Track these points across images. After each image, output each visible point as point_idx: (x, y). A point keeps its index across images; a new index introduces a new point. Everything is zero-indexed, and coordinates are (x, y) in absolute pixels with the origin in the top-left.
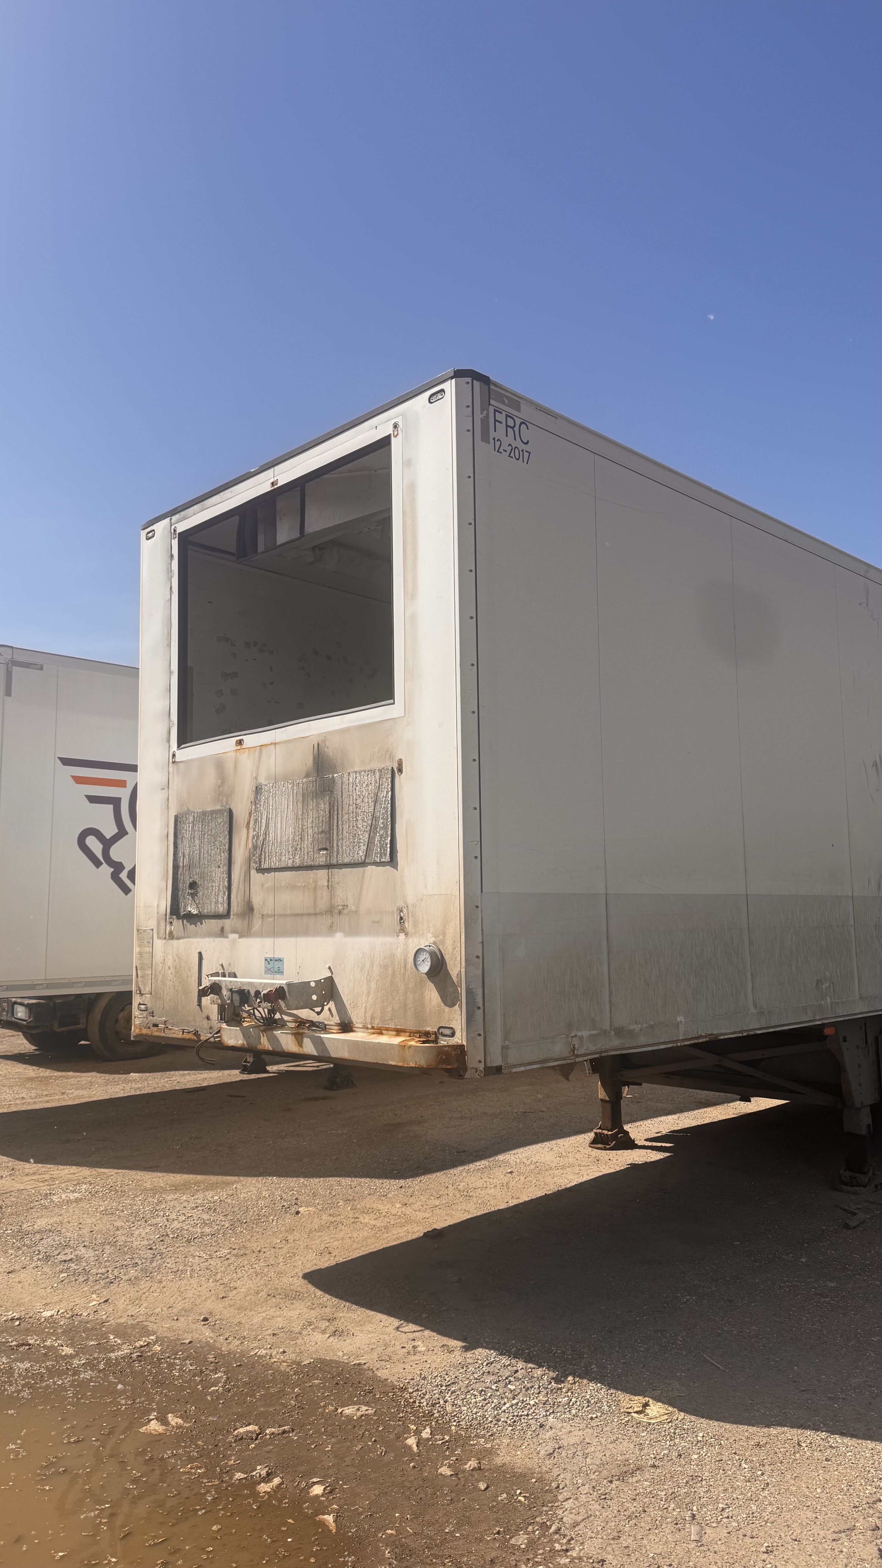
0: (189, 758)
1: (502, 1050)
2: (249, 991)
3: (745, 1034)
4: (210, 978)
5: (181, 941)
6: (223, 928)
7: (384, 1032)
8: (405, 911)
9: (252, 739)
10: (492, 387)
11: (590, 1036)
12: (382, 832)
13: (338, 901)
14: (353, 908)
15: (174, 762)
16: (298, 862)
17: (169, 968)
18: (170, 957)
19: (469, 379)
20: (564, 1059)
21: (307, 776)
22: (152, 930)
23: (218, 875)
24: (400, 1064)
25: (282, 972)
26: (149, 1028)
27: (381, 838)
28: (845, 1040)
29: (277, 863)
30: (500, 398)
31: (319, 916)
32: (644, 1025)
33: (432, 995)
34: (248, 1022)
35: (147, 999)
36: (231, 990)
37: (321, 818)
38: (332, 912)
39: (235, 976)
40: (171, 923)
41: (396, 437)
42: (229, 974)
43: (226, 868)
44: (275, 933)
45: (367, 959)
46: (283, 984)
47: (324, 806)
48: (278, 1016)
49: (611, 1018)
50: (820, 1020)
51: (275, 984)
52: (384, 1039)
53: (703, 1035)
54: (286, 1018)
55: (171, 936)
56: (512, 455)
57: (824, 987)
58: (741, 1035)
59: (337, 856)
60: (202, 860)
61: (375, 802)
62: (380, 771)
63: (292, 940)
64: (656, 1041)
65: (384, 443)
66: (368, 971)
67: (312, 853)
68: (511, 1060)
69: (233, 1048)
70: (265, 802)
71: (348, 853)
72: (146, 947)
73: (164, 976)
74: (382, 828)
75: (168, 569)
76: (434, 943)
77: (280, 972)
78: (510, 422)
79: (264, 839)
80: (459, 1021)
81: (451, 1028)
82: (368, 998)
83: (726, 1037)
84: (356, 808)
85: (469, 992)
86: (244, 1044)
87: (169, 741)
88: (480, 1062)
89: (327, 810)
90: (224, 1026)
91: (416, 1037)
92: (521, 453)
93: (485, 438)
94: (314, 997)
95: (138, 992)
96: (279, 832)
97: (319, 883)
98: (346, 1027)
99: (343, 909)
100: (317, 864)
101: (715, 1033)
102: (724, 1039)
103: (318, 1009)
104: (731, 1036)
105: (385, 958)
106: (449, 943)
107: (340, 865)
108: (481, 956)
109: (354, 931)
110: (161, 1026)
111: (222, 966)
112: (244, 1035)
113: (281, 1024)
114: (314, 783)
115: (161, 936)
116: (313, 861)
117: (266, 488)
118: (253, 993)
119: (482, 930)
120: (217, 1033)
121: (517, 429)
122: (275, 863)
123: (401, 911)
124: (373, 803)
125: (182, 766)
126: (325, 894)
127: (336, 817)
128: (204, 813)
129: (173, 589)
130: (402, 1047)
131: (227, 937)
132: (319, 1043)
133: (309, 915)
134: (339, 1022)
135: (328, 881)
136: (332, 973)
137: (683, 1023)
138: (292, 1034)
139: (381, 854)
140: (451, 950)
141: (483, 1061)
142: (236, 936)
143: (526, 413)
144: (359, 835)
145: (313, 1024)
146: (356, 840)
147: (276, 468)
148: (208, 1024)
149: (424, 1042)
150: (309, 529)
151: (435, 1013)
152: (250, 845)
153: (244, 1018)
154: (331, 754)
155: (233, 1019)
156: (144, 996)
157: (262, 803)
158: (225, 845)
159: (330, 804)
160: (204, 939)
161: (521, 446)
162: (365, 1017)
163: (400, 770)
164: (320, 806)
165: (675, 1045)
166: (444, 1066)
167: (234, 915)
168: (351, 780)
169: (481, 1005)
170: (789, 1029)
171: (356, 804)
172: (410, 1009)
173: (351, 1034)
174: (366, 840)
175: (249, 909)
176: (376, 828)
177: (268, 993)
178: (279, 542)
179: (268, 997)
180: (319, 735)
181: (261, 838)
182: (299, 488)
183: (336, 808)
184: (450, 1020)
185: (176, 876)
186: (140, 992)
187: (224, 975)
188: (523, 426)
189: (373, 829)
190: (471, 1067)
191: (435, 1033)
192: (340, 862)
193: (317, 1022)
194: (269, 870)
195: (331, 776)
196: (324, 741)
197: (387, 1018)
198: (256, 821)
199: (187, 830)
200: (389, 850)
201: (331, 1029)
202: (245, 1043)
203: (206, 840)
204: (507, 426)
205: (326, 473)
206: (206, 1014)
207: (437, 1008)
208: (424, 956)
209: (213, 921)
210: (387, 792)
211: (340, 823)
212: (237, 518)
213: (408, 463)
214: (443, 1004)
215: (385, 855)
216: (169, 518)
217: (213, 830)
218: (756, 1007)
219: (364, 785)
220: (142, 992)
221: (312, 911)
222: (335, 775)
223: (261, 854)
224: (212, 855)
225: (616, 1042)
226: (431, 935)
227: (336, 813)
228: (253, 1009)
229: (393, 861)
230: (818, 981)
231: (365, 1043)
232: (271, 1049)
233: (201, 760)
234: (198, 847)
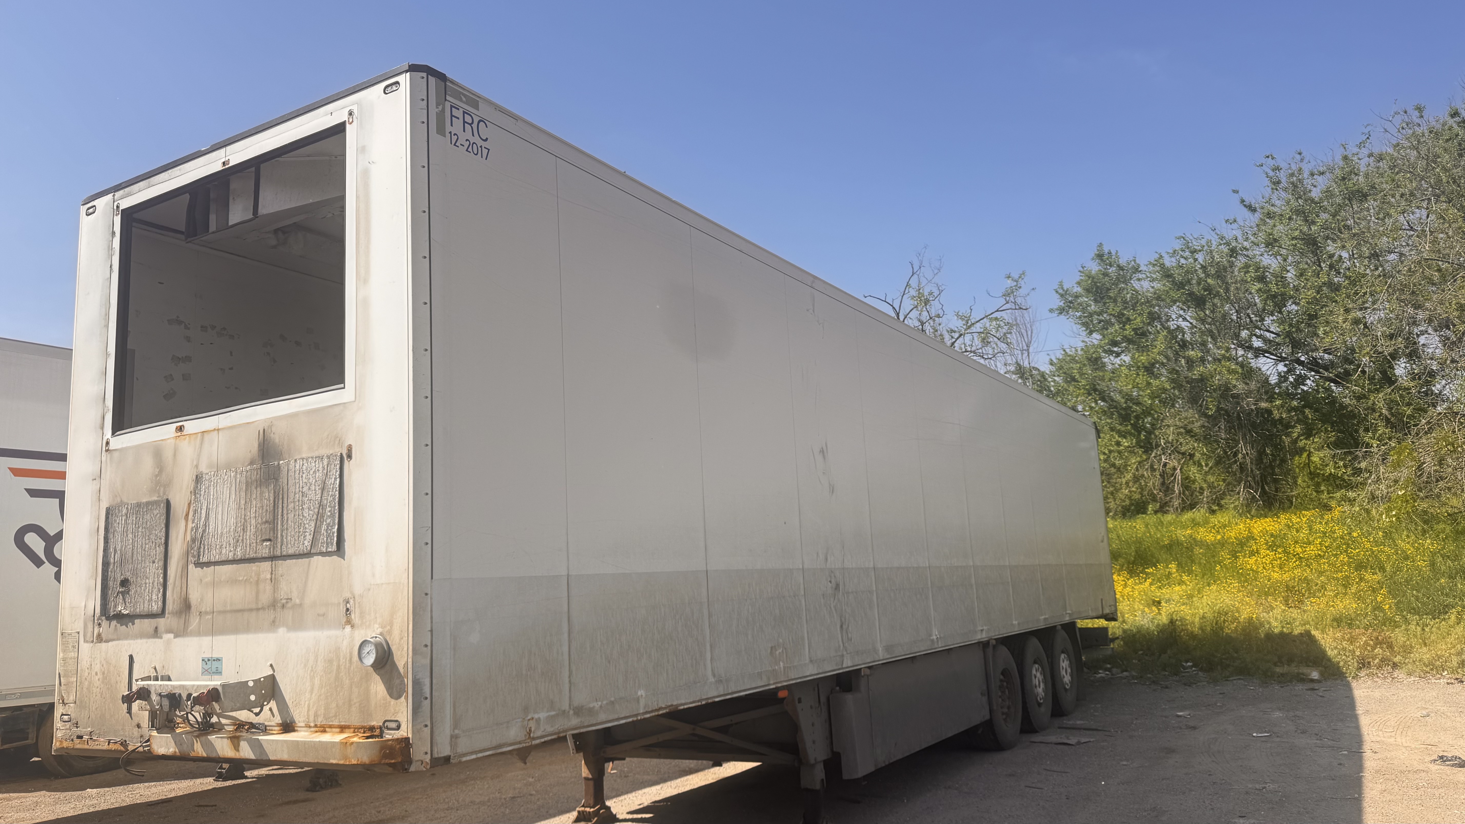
0: (124, 446)
1: (451, 739)
2: (180, 695)
3: (704, 703)
4: (138, 683)
5: (110, 644)
6: (156, 628)
7: (327, 729)
8: (352, 601)
9: (193, 425)
10: (448, 83)
11: (548, 717)
12: (328, 521)
13: (282, 594)
14: (298, 601)
15: (107, 451)
16: (239, 554)
17: (96, 674)
18: (98, 662)
19: (424, 75)
20: (520, 743)
21: (251, 463)
22: (78, 633)
23: (154, 571)
24: (342, 762)
25: (221, 673)
26: (72, 740)
27: (328, 527)
28: (800, 701)
29: (217, 557)
30: (458, 95)
31: (261, 612)
32: (605, 702)
33: (378, 688)
34: (183, 728)
35: (71, 709)
36: (160, 695)
37: (265, 507)
38: (274, 606)
39: (169, 679)
40: (99, 624)
41: (351, 124)
42: (162, 676)
43: (161, 563)
44: (213, 632)
45: (311, 654)
46: (217, 685)
47: (268, 494)
48: (214, 719)
49: (570, 698)
50: (774, 684)
51: (208, 686)
52: (326, 738)
53: (663, 706)
54: (224, 721)
55: (100, 639)
56: (470, 149)
57: (777, 652)
58: (700, 704)
59: (281, 547)
60: (135, 556)
61: (323, 489)
62: (328, 457)
63: (232, 638)
64: (616, 716)
65: (339, 129)
66: (312, 667)
67: (255, 544)
68: (460, 750)
69: (164, 757)
70: (205, 492)
71: (292, 543)
72: (70, 652)
73: (90, 683)
74: (329, 517)
75: (109, 247)
76: (381, 634)
77: (218, 672)
78: (468, 119)
79: (204, 531)
80: (405, 713)
81: (397, 721)
82: (311, 694)
83: (686, 707)
84: (303, 496)
85: (416, 683)
86: (175, 752)
87: (102, 428)
88: (426, 753)
89: (272, 499)
90: (154, 733)
91: (360, 733)
92: (480, 149)
93: (441, 131)
94: (253, 698)
95: (61, 701)
96: (220, 523)
97: (262, 576)
98: (288, 727)
99: (287, 602)
100: (259, 555)
101: (675, 703)
102: (684, 709)
103: (257, 710)
104: (691, 705)
105: (330, 652)
106: (396, 632)
107: (284, 556)
108: (429, 644)
109: (297, 626)
110: (86, 737)
111: (155, 669)
112: (175, 742)
113: (218, 728)
114: (259, 470)
115: (88, 639)
116: (256, 553)
117: (218, 167)
118: (184, 697)
119: (432, 618)
120: (146, 742)
121: (475, 126)
122: (215, 556)
123: (348, 602)
124: (320, 491)
125: (116, 455)
126: (269, 587)
127: (280, 506)
128: (139, 505)
129: (113, 267)
130: (344, 744)
131: (161, 638)
132: (257, 746)
133: (251, 610)
134: (281, 722)
135: (272, 574)
136: (274, 671)
137: (644, 696)
138: (228, 738)
139: (327, 544)
140: (398, 641)
141: (429, 752)
142: (171, 636)
143: (484, 111)
144: (304, 524)
145: (252, 725)
146: (301, 530)
147: (228, 148)
148: (138, 732)
149: (368, 738)
150: (262, 211)
151: (380, 706)
152: (189, 538)
153: (178, 723)
154: (277, 441)
155: (166, 726)
156: (67, 706)
157: (202, 493)
158: (161, 539)
159: (275, 492)
160: (136, 641)
161: (480, 143)
162: (308, 715)
163: (350, 456)
164: (264, 495)
165: (635, 719)
166: (387, 761)
167: (169, 613)
168: (298, 467)
169: (428, 696)
170: (746, 695)
171: (302, 492)
172: (355, 704)
173: (293, 734)
174: (313, 529)
175: (186, 606)
176: (323, 517)
177: (198, 696)
178: (230, 224)
179: (198, 701)
180: (265, 420)
181: (200, 530)
182: (253, 169)
183: (281, 497)
184: (396, 713)
185: (106, 574)
186: (63, 701)
187: (156, 679)
188: (481, 123)
189: (319, 517)
190: (417, 759)
191: (381, 728)
192: (284, 553)
193: (257, 724)
194: (208, 564)
195: (276, 463)
196: (270, 427)
197: (331, 715)
198: (195, 511)
199: (119, 523)
200: (335, 539)
201: (272, 730)
202: (177, 750)
203: (140, 533)
204: (464, 122)
205: (279, 156)
206: (136, 722)
207: (382, 702)
208: (370, 648)
209: (146, 621)
210: (335, 479)
211: (285, 512)
212: (187, 196)
213: (362, 150)
214: (388, 697)
215: (332, 544)
216: (112, 194)
217: (148, 523)
218: (714, 676)
219: (311, 472)
220: (65, 701)
221: (254, 606)
222: (281, 462)
223: (200, 547)
224: (146, 549)
225: (575, 721)
226: (377, 626)
227: (280, 502)
228: (187, 714)
229: (340, 549)
230: (772, 648)
231: (305, 743)
232: (205, 755)
233: (139, 448)
234: (131, 541)
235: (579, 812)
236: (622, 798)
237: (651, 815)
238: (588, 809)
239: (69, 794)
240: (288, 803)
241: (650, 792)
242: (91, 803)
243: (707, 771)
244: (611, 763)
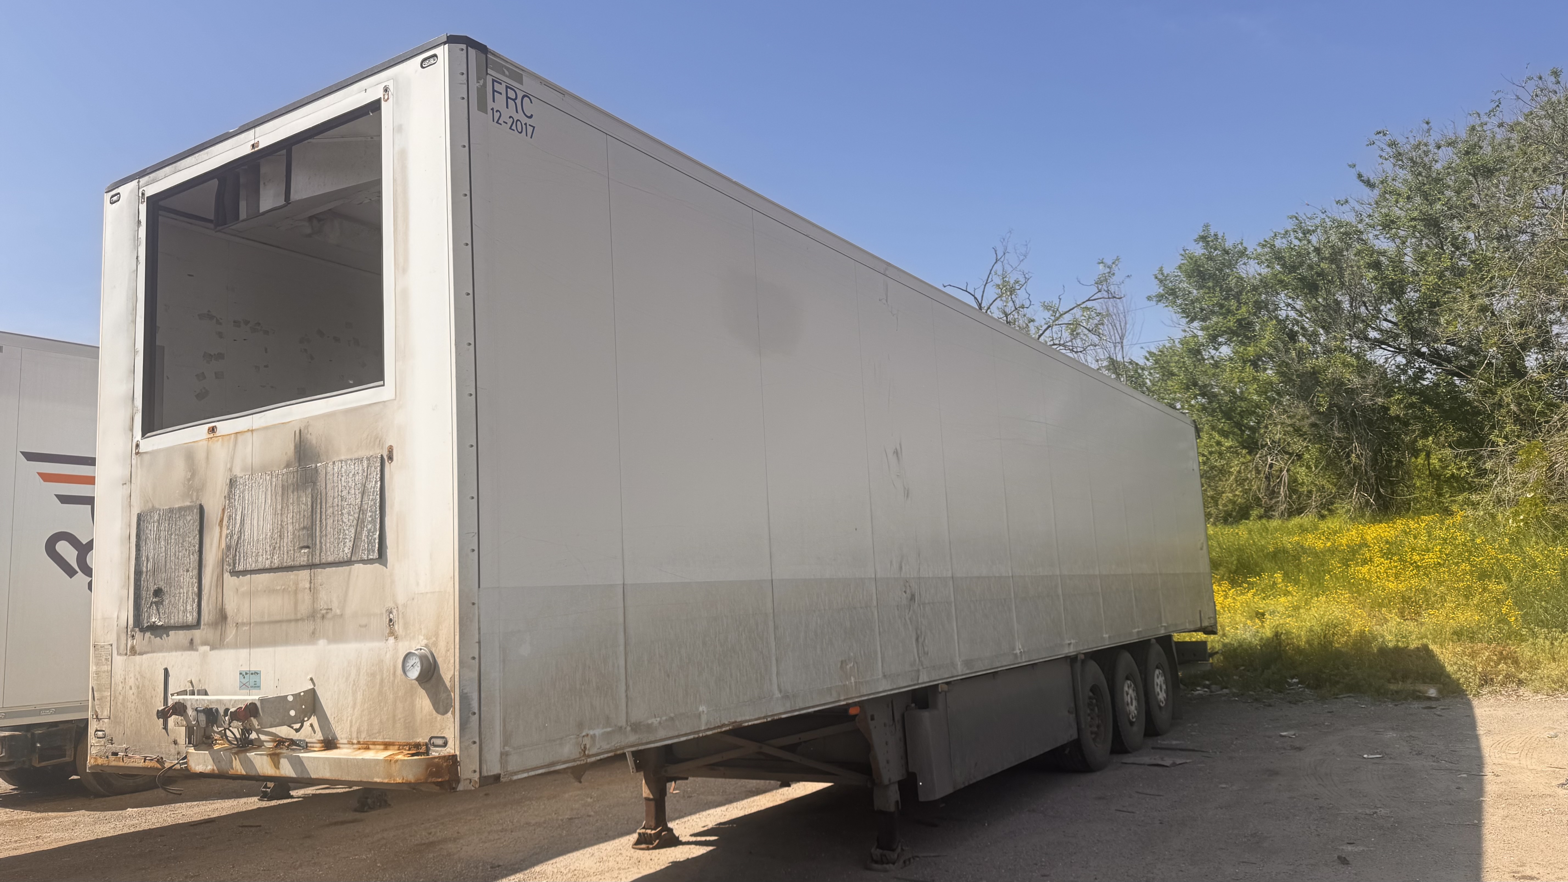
0: (155, 448)
1: (501, 757)
2: (217, 710)
3: (769, 719)
4: (173, 697)
5: (144, 656)
6: (192, 640)
7: (371, 746)
8: (395, 611)
9: (226, 426)
10: (489, 56)
11: (603, 734)
12: (369, 526)
13: (322, 605)
14: (338, 612)
15: (137, 453)
16: (276, 563)
17: (131, 688)
18: (132, 675)
19: (464, 46)
20: (574, 760)
21: (288, 466)
22: (111, 645)
23: (188, 579)
24: (386, 781)
25: (259, 687)
26: (107, 757)
27: (369, 533)
28: (872, 718)
29: (254, 565)
30: (500, 69)
31: (300, 623)
32: (664, 718)
33: (423, 702)
34: (221, 744)
35: (105, 724)
36: (196, 710)
37: (302, 513)
38: (314, 617)
39: (206, 694)
40: (133, 636)
41: (386, 101)
42: (198, 691)
43: (196, 572)
44: (250, 644)
45: (352, 668)
46: (255, 700)
47: (306, 499)
48: (253, 736)
49: (627, 713)
50: (845, 700)
51: (247, 700)
52: (370, 755)
53: (726, 723)
54: (263, 737)
55: (133, 651)
56: (514, 127)
57: (848, 667)
58: (765, 720)
59: (320, 554)
60: (168, 564)
61: (363, 494)
62: (368, 459)
63: (270, 650)
64: (676, 733)
65: (375, 107)
66: (354, 681)
67: (292, 552)
68: (510, 769)
69: (202, 775)
70: (240, 496)
71: (332, 550)
72: (103, 665)
73: (124, 697)
74: (370, 522)
75: (134, 237)
76: (426, 646)
77: (257, 686)
78: (511, 94)
79: (239, 538)
80: (452, 729)
81: (443, 737)
82: (354, 710)
83: (750, 723)
84: (342, 500)
85: (464, 698)
86: (213, 770)
87: (132, 430)
88: (475, 771)
89: (309, 504)
90: (192, 750)
91: (405, 750)
92: (524, 126)
93: (482, 107)
94: (292, 713)
95: (95, 717)
96: (255, 529)
97: (301, 585)
98: (329, 744)
99: (327, 613)
100: (297, 563)
101: (739, 719)
102: (748, 726)
103: (297, 726)
104: (756, 722)
105: (373, 665)
106: (442, 644)
107: (323, 564)
108: (477, 657)
109: (338, 637)
110: (121, 754)
111: (191, 682)
112: (213, 760)
113: (257, 745)
114: (295, 474)
115: (121, 652)
116: (294, 561)
117: (247, 150)
118: (222, 712)
119: (479, 629)
120: (183, 759)
121: (518, 101)
122: (251, 565)
123: (391, 612)
124: (360, 495)
125: (146, 458)
126: (307, 597)
127: (319, 511)
128: (171, 510)
129: (140, 259)
130: (388, 761)
131: (197, 650)
132: (297, 763)
133: (289, 621)
134: (322, 738)
135: (311, 583)
136: (314, 685)
137: (705, 712)
138: (267, 755)
139: (368, 551)
140: (444, 652)
141: (478, 770)
142: (207, 648)
143: (528, 85)
144: (344, 530)
145: (293, 742)
146: (341, 536)
147: (257, 129)
148: (175, 748)
149: (413, 755)
150: (295, 196)
151: (426, 722)
152: (223, 545)
153: (216, 740)
154: (314, 442)
155: (204, 743)
156: (101, 721)
157: (237, 497)
158: (194, 546)
159: (312, 496)
160: (171, 653)
161: (524, 120)
162: (351, 731)
163: (391, 458)
164: (301, 499)
165: (696, 736)
166: (434, 780)
167: (204, 625)
168: (336, 470)
169: (476, 711)
170: (815, 712)
171: (341, 496)
172: (400, 719)
173: (335, 751)
174: (353, 536)
175: (222, 617)
176: (364, 522)
177: (236, 711)
178: (262, 210)
179: (235, 716)
180: (301, 420)
181: (235, 537)
182: (284, 152)
183: (319, 501)
184: (442, 729)
185: (139, 583)
186: (97, 716)
187: (193, 693)
188: (526, 99)
189: (360, 523)
190: (465, 778)
191: (426, 745)
192: (323, 561)
193: (298, 740)
194: (245, 572)
195: (313, 466)
196: (307, 427)
197: (375, 731)
198: (230, 517)
199: (151, 530)
200: (377, 546)
201: (313, 747)
202: (215, 768)
203: (173, 541)
204: (507, 98)
205: (311, 137)
206: (173, 738)
207: (428, 717)
208: (414, 661)
209: (181, 632)
210: (376, 482)
211: (324, 517)
212: (215, 182)
213: (398, 129)
214: (434, 712)
215: (373, 551)
216: (137, 180)
217: (181, 530)
218: (780, 691)
219: (351, 475)
220: (99, 717)
221: (293, 617)
222: (318, 465)
223: (236, 555)
224: (180, 557)
225: (632, 738)
226: (422, 638)
227: (319, 507)
228: (225, 730)
229: (381, 557)
230: (842, 662)
231: (347, 760)
232: (245, 773)
233: (169, 450)
234: (164, 549)
235: (639, 834)
236: (686, 819)
237: (716, 838)
238: (649, 831)
239: (108, 814)
240: (336, 824)
241: (715, 813)
242: (132, 823)
243: (775, 791)
244: (673, 782)
